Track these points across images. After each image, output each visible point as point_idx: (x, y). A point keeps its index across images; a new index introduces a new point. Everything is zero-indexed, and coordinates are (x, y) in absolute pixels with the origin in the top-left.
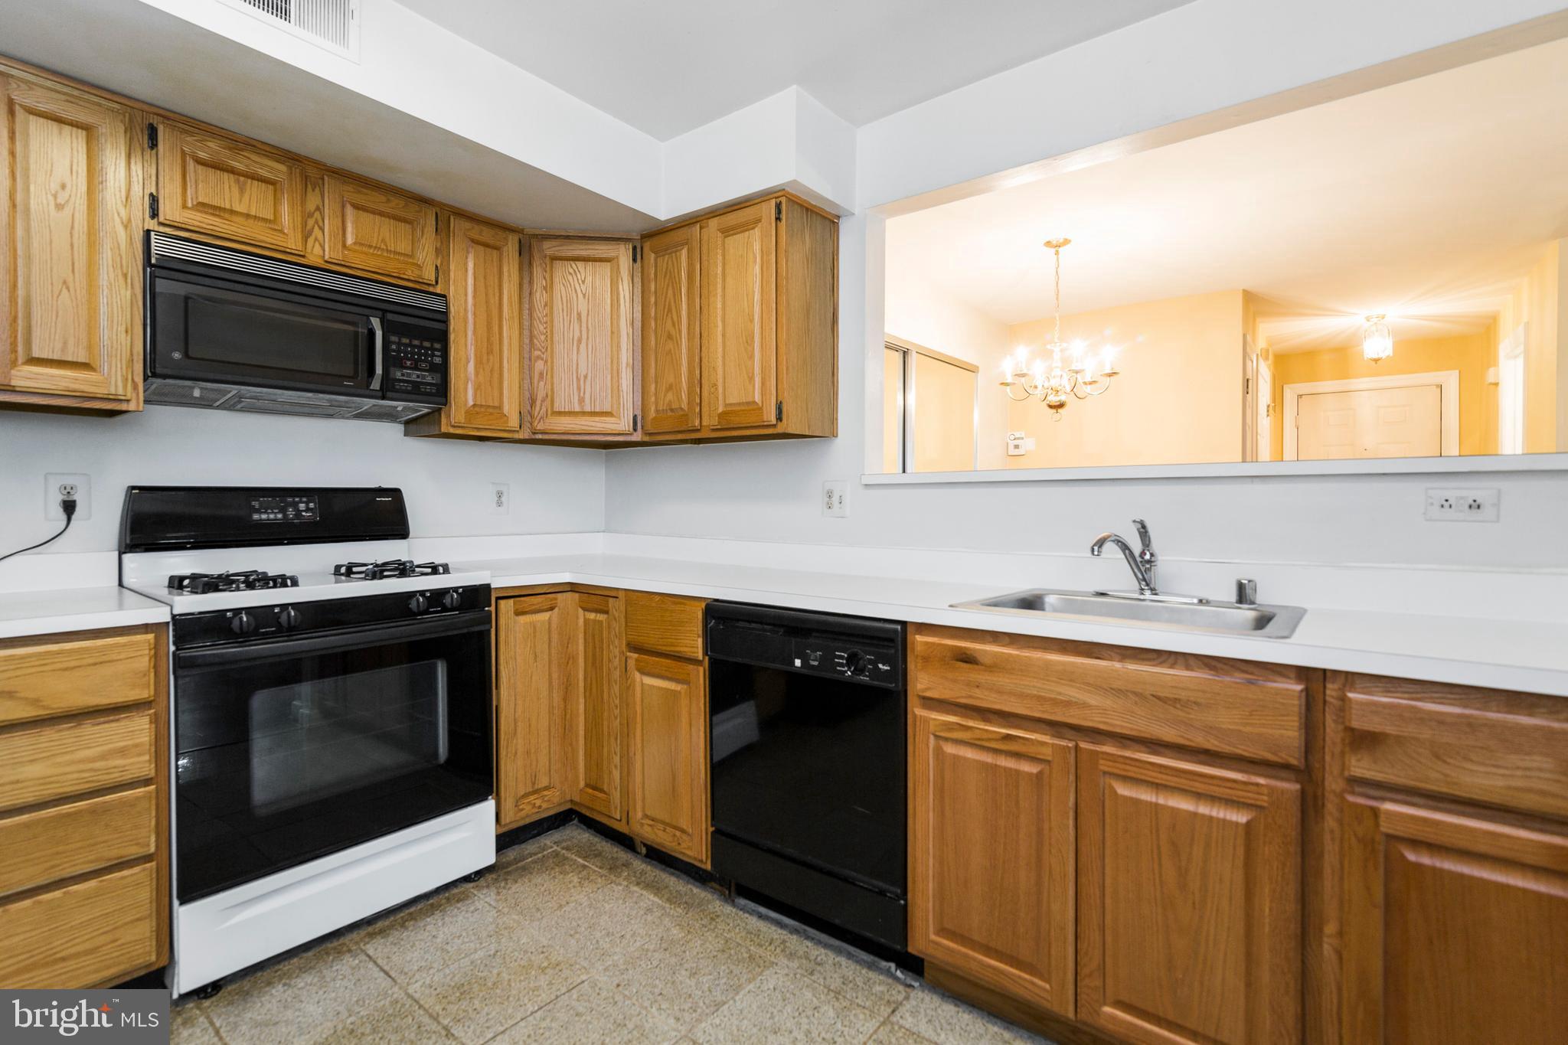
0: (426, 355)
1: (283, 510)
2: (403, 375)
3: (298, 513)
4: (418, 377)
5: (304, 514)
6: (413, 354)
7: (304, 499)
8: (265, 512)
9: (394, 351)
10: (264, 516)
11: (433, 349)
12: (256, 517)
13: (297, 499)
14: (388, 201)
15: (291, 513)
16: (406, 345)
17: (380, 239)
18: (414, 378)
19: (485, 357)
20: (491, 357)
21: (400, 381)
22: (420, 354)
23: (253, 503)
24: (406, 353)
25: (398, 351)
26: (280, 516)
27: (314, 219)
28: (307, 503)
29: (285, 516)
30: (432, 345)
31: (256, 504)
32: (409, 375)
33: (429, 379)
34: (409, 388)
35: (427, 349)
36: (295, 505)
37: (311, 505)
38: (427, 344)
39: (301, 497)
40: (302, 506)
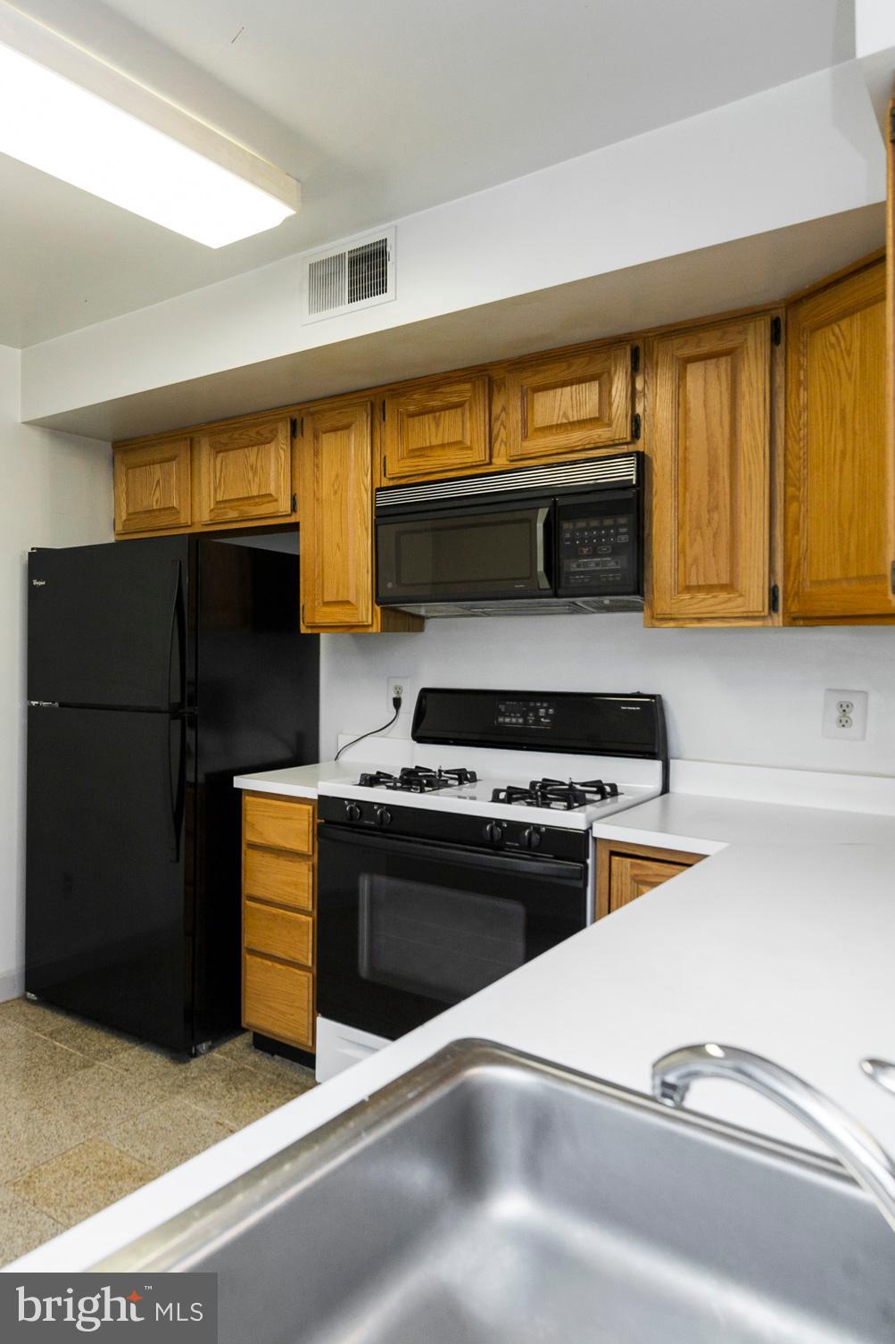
0: (607, 536)
1: (524, 716)
2: (579, 566)
3: (538, 718)
4: (597, 564)
5: (542, 720)
6: (590, 539)
7: (545, 705)
8: (510, 716)
9: (567, 540)
10: (507, 720)
11: (616, 527)
12: (501, 720)
13: (539, 704)
14: (569, 366)
15: (531, 718)
16: (582, 530)
17: (561, 414)
18: (592, 567)
19: (705, 516)
20: (716, 516)
21: (575, 573)
22: (599, 537)
23: (500, 706)
24: (582, 539)
25: (573, 540)
26: (521, 721)
27: (499, 422)
28: (547, 709)
29: (526, 721)
30: (615, 521)
31: (502, 708)
32: (586, 565)
33: (612, 565)
34: (586, 580)
35: (607, 528)
36: (536, 710)
37: (551, 711)
38: (608, 522)
39: (542, 702)
40: (542, 712)
